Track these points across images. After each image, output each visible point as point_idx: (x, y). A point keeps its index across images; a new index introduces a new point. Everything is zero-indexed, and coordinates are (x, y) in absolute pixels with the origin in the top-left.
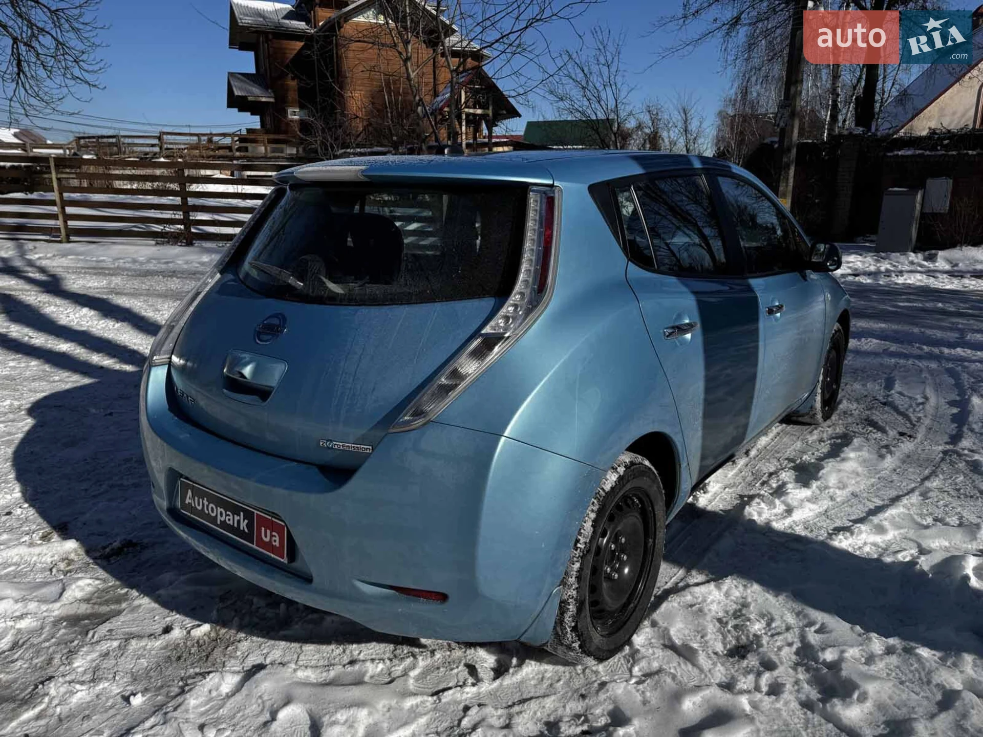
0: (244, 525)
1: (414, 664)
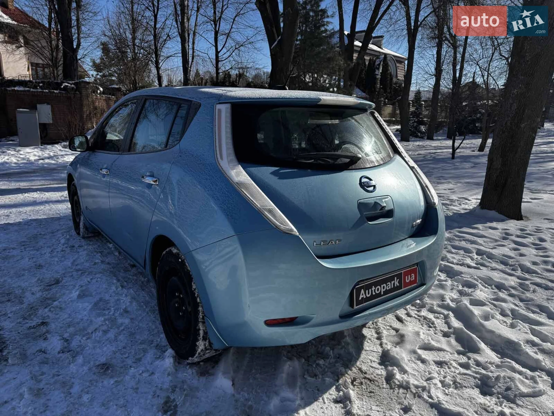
0: (397, 283)
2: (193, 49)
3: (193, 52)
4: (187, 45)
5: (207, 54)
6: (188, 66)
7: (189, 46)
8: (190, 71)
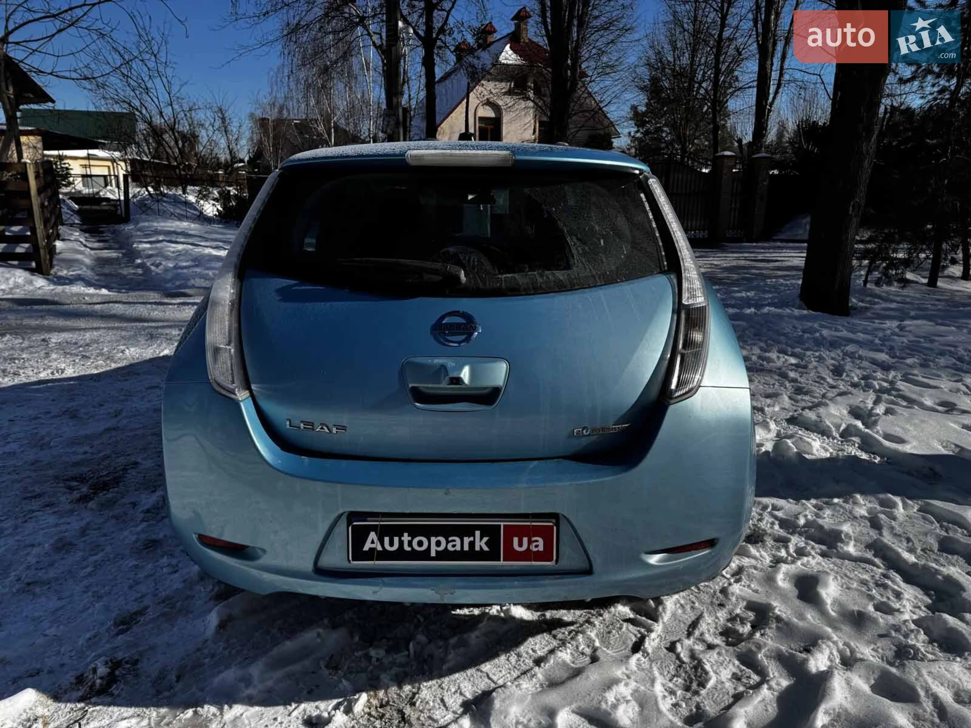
0: (481, 544)
1: (588, 638)
2: (782, 68)
3: (781, 75)
4: (769, 62)
5: (819, 75)
6: (766, 102)
7: (772, 65)
8: (770, 111)
